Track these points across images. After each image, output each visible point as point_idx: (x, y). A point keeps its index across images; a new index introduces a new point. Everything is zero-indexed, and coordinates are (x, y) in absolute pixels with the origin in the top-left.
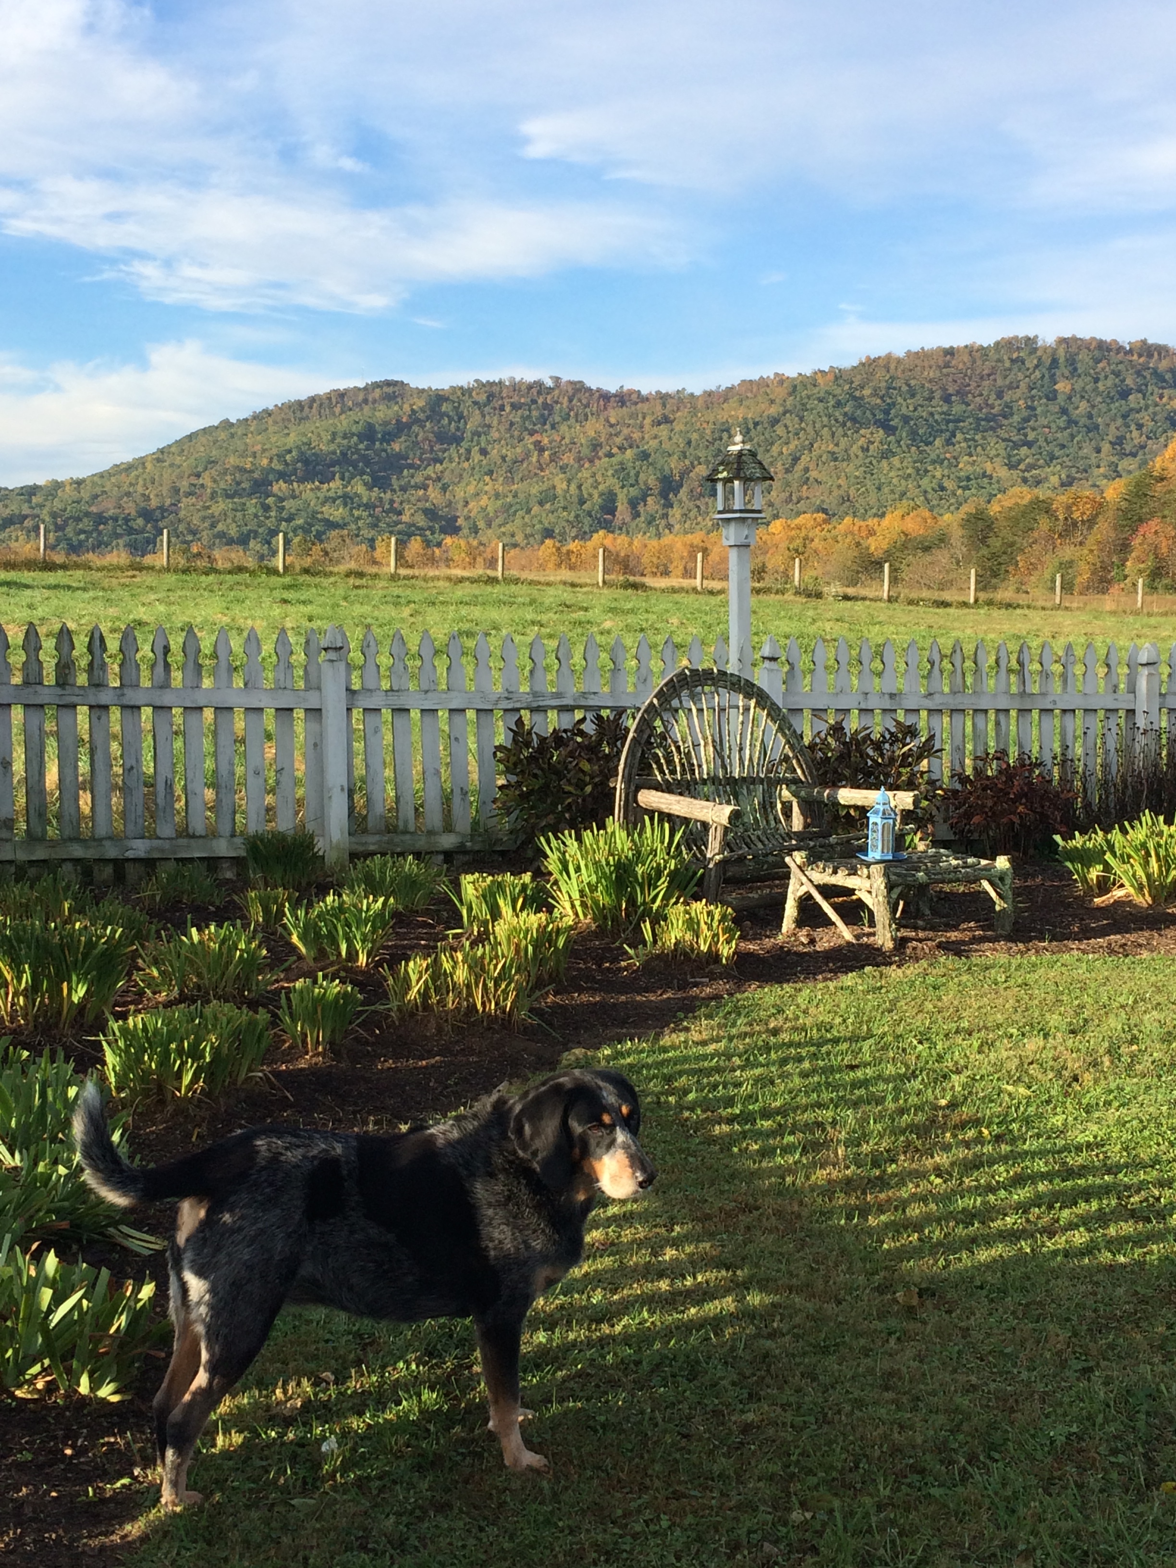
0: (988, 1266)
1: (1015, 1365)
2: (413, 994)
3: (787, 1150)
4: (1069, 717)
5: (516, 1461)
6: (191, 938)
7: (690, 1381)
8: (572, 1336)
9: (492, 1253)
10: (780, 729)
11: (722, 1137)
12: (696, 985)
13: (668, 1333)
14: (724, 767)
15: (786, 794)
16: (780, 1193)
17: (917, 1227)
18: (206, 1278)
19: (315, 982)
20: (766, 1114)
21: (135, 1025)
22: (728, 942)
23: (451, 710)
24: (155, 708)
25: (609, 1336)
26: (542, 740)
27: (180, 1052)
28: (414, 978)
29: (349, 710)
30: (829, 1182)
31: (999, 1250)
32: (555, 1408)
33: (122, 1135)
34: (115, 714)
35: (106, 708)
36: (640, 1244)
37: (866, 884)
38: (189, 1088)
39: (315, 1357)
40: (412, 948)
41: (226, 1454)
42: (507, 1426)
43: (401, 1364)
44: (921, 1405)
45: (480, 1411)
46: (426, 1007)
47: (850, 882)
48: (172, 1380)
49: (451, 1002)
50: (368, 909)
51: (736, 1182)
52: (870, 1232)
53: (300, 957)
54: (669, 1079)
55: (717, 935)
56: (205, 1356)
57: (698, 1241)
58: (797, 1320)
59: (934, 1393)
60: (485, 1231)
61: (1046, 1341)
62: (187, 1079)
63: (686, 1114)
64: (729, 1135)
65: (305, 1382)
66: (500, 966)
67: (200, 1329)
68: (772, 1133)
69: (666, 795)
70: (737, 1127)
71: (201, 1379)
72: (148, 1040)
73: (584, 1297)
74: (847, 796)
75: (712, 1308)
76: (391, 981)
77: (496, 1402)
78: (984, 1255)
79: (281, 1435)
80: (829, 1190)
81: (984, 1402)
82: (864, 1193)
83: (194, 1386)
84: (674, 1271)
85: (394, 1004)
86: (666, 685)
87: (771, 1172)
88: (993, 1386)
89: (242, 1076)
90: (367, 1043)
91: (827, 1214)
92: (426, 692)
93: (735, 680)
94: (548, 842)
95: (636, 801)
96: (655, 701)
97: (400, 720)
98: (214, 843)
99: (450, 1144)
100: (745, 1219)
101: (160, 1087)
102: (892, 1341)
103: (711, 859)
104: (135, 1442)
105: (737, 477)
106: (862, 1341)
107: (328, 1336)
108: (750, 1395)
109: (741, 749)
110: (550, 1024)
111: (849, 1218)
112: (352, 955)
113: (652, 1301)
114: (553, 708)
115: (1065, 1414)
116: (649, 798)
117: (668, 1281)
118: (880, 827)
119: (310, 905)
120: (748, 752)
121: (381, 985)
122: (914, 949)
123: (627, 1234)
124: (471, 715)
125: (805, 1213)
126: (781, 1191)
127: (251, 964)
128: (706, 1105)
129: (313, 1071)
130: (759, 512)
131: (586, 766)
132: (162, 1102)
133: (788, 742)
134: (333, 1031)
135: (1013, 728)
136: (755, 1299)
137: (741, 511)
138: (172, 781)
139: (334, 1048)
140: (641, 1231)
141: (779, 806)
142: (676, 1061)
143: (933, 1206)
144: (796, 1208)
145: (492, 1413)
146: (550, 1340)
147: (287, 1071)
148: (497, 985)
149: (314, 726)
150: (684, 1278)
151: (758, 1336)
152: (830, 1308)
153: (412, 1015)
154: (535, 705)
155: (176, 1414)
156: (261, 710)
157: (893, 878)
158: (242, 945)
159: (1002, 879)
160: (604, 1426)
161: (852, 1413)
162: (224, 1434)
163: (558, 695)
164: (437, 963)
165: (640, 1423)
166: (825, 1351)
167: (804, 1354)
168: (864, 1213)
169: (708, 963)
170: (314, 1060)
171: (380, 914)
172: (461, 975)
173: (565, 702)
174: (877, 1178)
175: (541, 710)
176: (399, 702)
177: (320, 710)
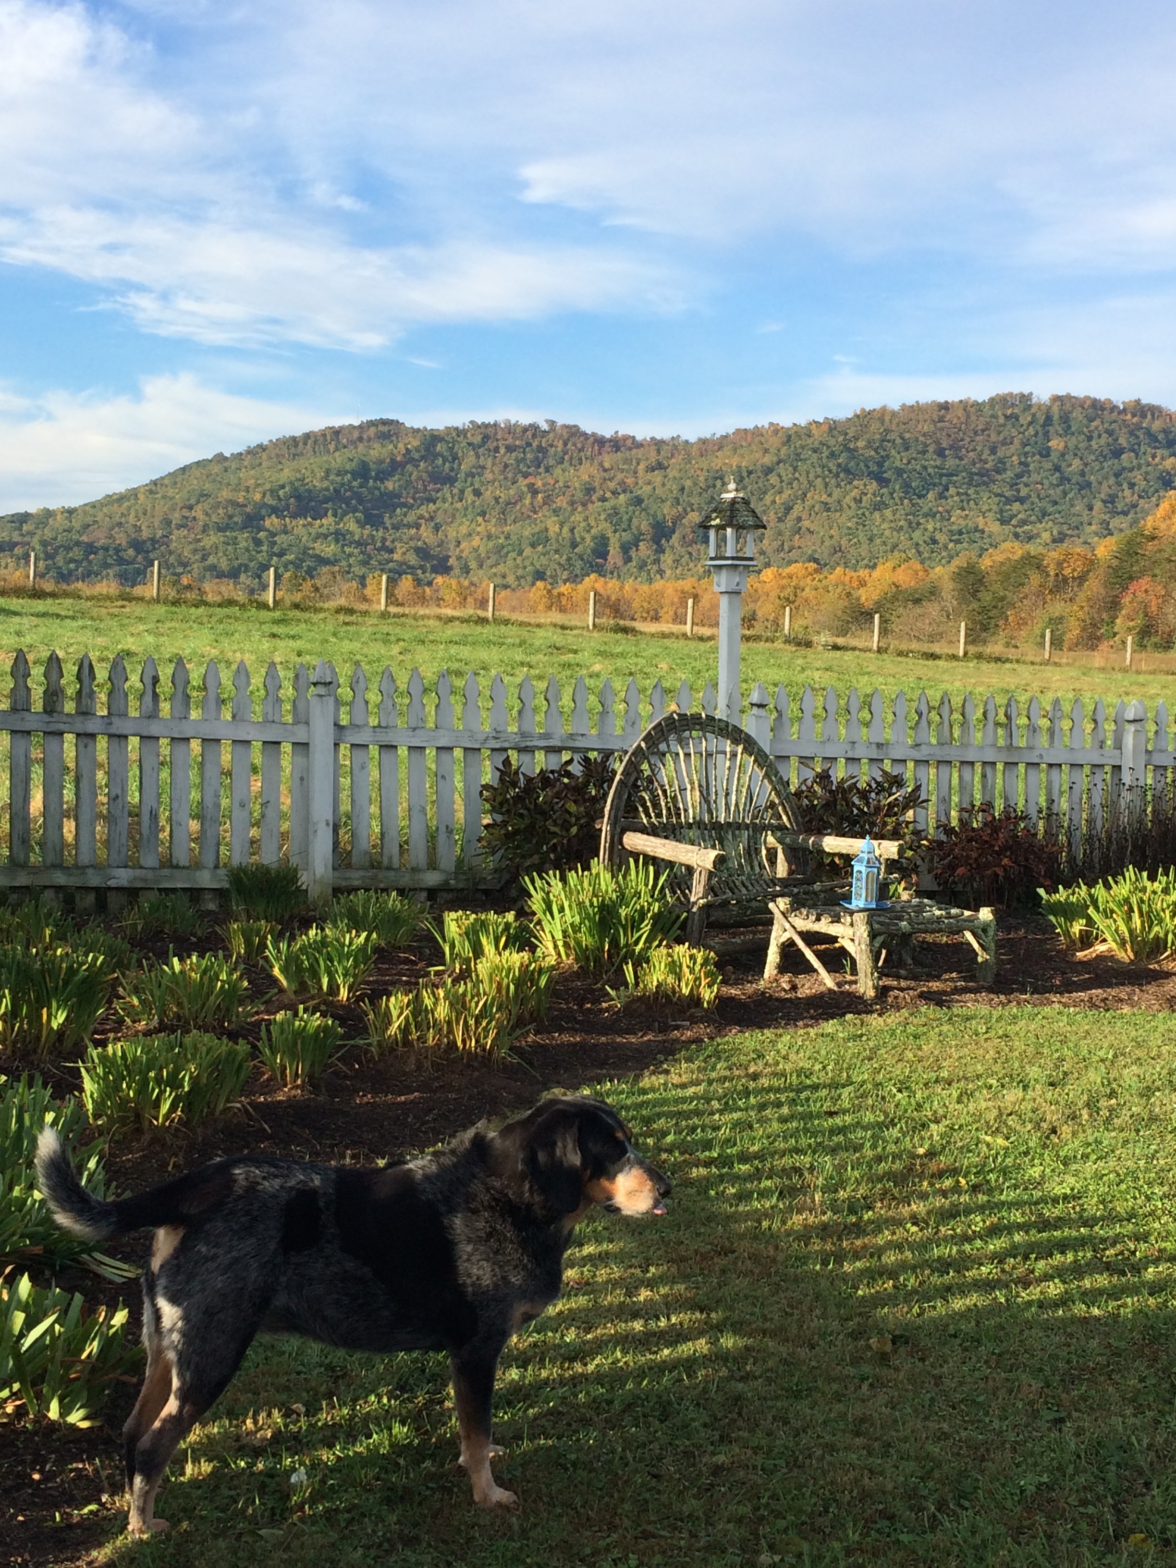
0: (963, 1315)
1: (987, 1414)
2: (393, 1029)
3: (764, 1194)
4: (1055, 772)
5: (486, 1497)
6: (172, 968)
7: (662, 1422)
8: (544, 1374)
9: (470, 1289)
10: (767, 776)
11: (699, 1180)
12: (677, 1028)
13: (641, 1373)
14: (710, 811)
15: (771, 839)
16: (755, 1238)
17: (892, 1274)
18: (179, 1305)
19: (296, 1014)
20: (744, 1158)
21: (114, 1053)
22: (710, 986)
23: (438, 748)
24: (143, 738)
25: (582, 1375)
26: (529, 780)
27: (159, 1080)
28: (395, 1013)
29: (336, 745)
30: (805, 1226)
31: (973, 1299)
32: (526, 1445)
33: (98, 1163)
34: (102, 743)
35: (93, 736)
36: (615, 1284)
37: (849, 932)
38: (167, 1116)
39: (287, 1389)
40: (393, 983)
41: (195, 1483)
42: (478, 1461)
43: (372, 1398)
44: (892, 1451)
45: (451, 1447)
46: (406, 1042)
47: (833, 930)
48: (142, 1407)
49: (431, 1038)
50: (351, 944)
51: (713, 1224)
52: (845, 1277)
53: (281, 990)
54: (647, 1121)
55: (699, 978)
56: (176, 1383)
57: (673, 1283)
58: (770, 1364)
59: (905, 1440)
60: (462, 1266)
61: (1019, 1391)
62: (165, 1108)
63: (664, 1156)
64: (707, 1179)
65: (276, 1413)
66: (481, 1004)
67: (171, 1355)
68: (749, 1178)
69: (652, 838)
70: (714, 1170)
71: (172, 1406)
72: (127, 1067)
73: (558, 1335)
74: (832, 844)
75: (686, 1349)
76: (371, 1016)
77: (468, 1437)
78: (958, 1304)
79: (250, 1466)
80: (805, 1235)
81: (955, 1450)
82: (840, 1239)
83: (164, 1413)
84: (649, 1312)
85: (374, 1039)
86: (654, 728)
87: (747, 1216)
88: (964, 1434)
89: (221, 1106)
90: (346, 1077)
91: (803, 1260)
92: (414, 729)
93: (723, 725)
94: (533, 882)
95: (621, 842)
96: (643, 745)
97: (387, 756)
98: (198, 873)
99: (427, 1177)
100: (721, 1262)
101: (138, 1117)
102: (865, 1387)
103: (695, 903)
104: (103, 1467)
105: (730, 525)
106: (835, 1386)
107: (301, 1368)
108: (721, 1437)
109: (727, 794)
110: (531, 1064)
111: (825, 1263)
112: (334, 989)
113: (626, 1341)
114: (542, 748)
115: (1036, 1464)
116: (634, 841)
117: (642, 1322)
118: (864, 875)
119: (292, 938)
120: (734, 797)
121: (361, 1020)
122: (896, 998)
123: (602, 1274)
124: (458, 753)
125: (781, 1257)
126: (756, 1235)
127: (231, 995)
128: (683, 1147)
129: (291, 1102)
130: (751, 559)
131: (572, 808)
132: (139, 1131)
133: (774, 788)
134: (312, 1065)
135: (999, 780)
136: (728, 1342)
137: (733, 558)
138: (157, 811)
139: (312, 1082)
140: (617, 1272)
141: (764, 852)
142: (656, 1103)
143: (908, 1254)
144: (772, 1252)
145: (463, 1447)
146: (523, 1377)
147: (265, 1104)
148: (477, 1023)
149: (300, 760)
150: (658, 1319)
151: (731, 1378)
152: (803, 1353)
153: (392, 1050)
154: (523, 745)
155: (145, 1442)
156: (248, 742)
157: (876, 926)
158: (223, 976)
159: (985, 930)
160: (574, 1464)
161: (822, 1458)
162: (193, 1462)
163: (546, 736)
164: (418, 999)
165: (611, 1462)
166: (797, 1395)
167: (777, 1398)
168: (840, 1259)
169: (689, 1007)
170: (293, 1092)
171: (363, 949)
172: (442, 1012)
173: (552, 743)
174: (854, 1224)
175: (529, 750)
176: (386, 739)
177: (307, 744)
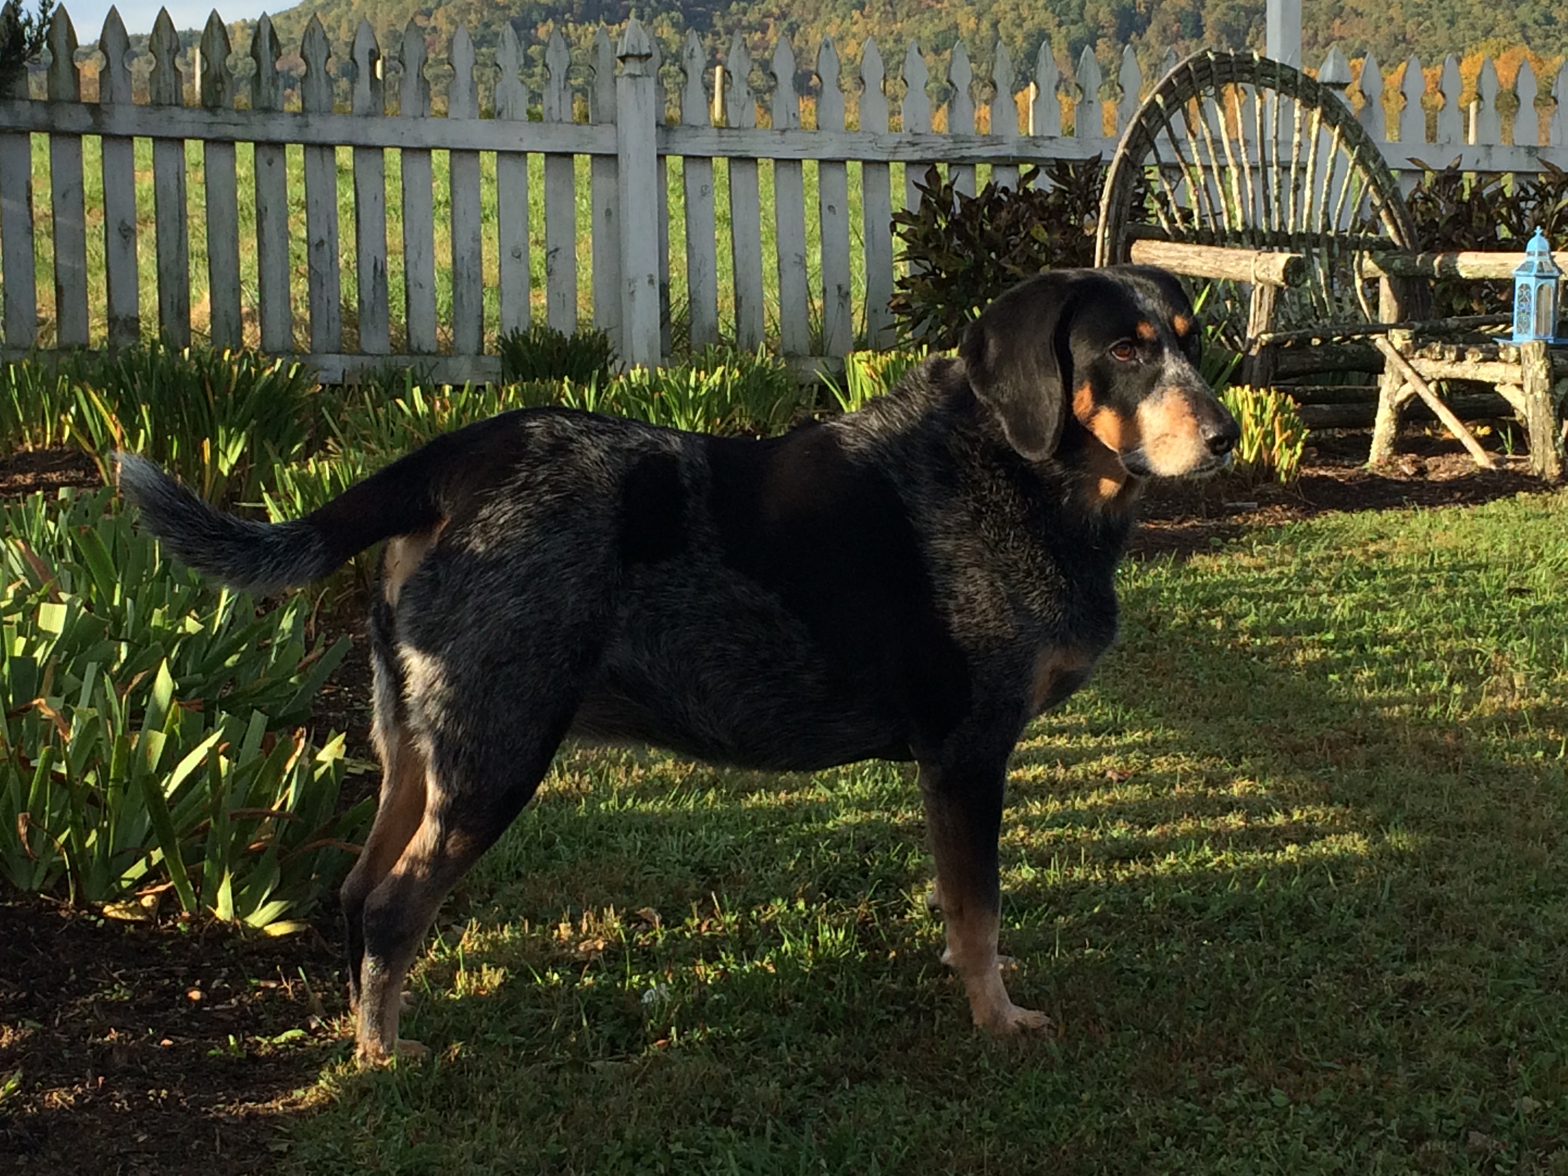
5: (996, 1018)
6: (412, 406)
8: (1078, 875)
10: (1361, 160)
11: (1308, 664)
12: (1238, 511)
13: (1250, 874)
14: (1269, 214)
15: (1369, 264)
16: (1420, 724)
18: (436, 652)
20: (1381, 639)
22: (1290, 444)
23: (821, 161)
24: (357, 148)
25: (1146, 876)
26: (969, 203)
29: (661, 157)
30: (1506, 710)
32: (1059, 955)
34: (295, 156)
35: (279, 146)
36: (1186, 774)
37: (1514, 373)
41: (473, 999)
42: (978, 955)
43: (779, 903)
47: (1487, 372)
51: (1343, 710)
55: (1272, 433)
56: (434, 794)
57: (1287, 774)
63: (1244, 640)
64: (1321, 662)
65: (610, 913)
67: (426, 746)
68: (1395, 660)
69: (1179, 246)
70: (1332, 653)
71: (427, 834)
73: (1096, 830)
74: (1473, 264)
75: (1325, 847)
77: (960, 912)
79: (570, 980)
80: (1508, 720)
83: (412, 849)
84: (1250, 806)
86: (1173, 78)
92: (783, 131)
93: (1287, 75)
95: (1128, 255)
96: (1159, 99)
97: (742, 175)
98: (451, 362)
100: (1364, 751)
103: (1254, 341)
104: (313, 986)
108: (1412, 951)
109: (1297, 188)
111: (1549, 752)
113: (1217, 838)
114: (985, 160)
116: (1148, 251)
117: (1240, 817)
118: (1534, 293)
120: (1308, 193)
123: (1162, 764)
124: (854, 168)
126: (1421, 721)
128: (1273, 629)
131: (1040, 234)
133: (1373, 181)
136: (1400, 839)
138: (384, 264)
140: (1186, 761)
141: (1358, 283)
142: (1218, 585)
145: (950, 934)
146: (1042, 878)
149: (605, 183)
150: (1270, 814)
151: (1412, 881)
154: (957, 154)
155: (379, 894)
156: (522, 154)
157: (1560, 361)
163: (993, 140)
169: (1255, 481)
173: (1003, 151)
175: (967, 163)
176: (740, 148)
177: (614, 157)
